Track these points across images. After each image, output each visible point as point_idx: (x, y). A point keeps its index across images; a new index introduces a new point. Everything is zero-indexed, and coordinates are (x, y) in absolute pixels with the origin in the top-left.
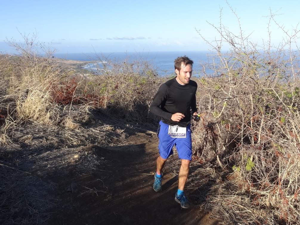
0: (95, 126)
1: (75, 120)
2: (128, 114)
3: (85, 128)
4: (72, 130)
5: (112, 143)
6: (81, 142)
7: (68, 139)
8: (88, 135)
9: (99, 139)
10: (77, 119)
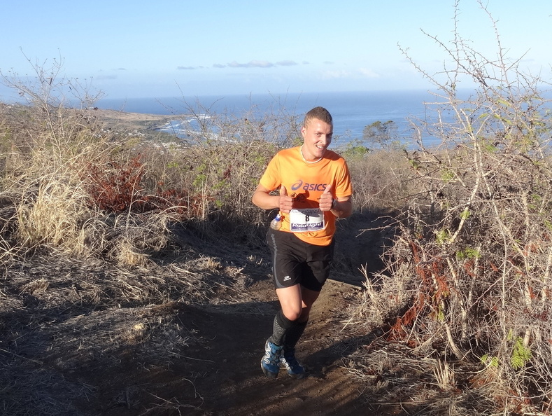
0: (180, 260)
1: (139, 246)
2: (252, 232)
3: (160, 264)
4: (133, 269)
5: (216, 296)
6: (149, 296)
7: (124, 288)
8: (166, 278)
9: (189, 288)
10: (143, 243)
